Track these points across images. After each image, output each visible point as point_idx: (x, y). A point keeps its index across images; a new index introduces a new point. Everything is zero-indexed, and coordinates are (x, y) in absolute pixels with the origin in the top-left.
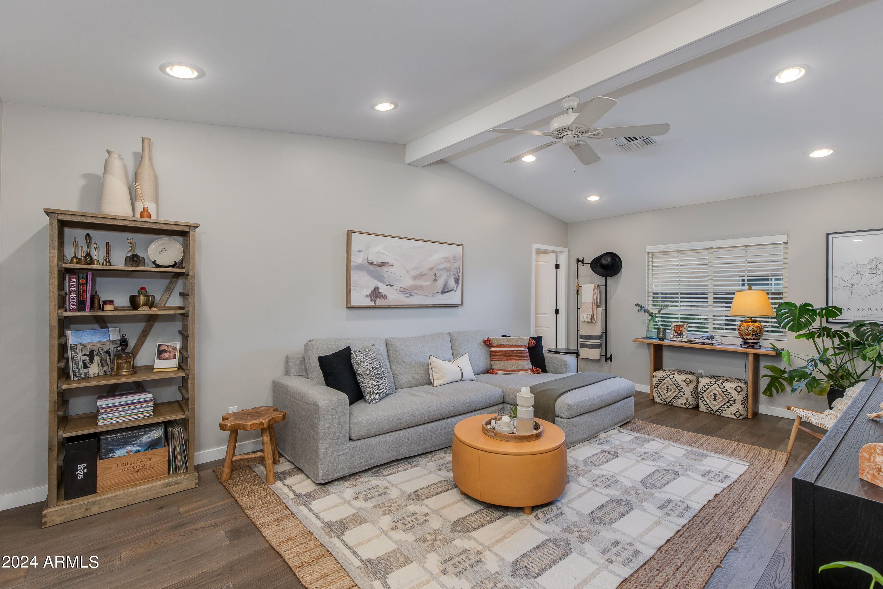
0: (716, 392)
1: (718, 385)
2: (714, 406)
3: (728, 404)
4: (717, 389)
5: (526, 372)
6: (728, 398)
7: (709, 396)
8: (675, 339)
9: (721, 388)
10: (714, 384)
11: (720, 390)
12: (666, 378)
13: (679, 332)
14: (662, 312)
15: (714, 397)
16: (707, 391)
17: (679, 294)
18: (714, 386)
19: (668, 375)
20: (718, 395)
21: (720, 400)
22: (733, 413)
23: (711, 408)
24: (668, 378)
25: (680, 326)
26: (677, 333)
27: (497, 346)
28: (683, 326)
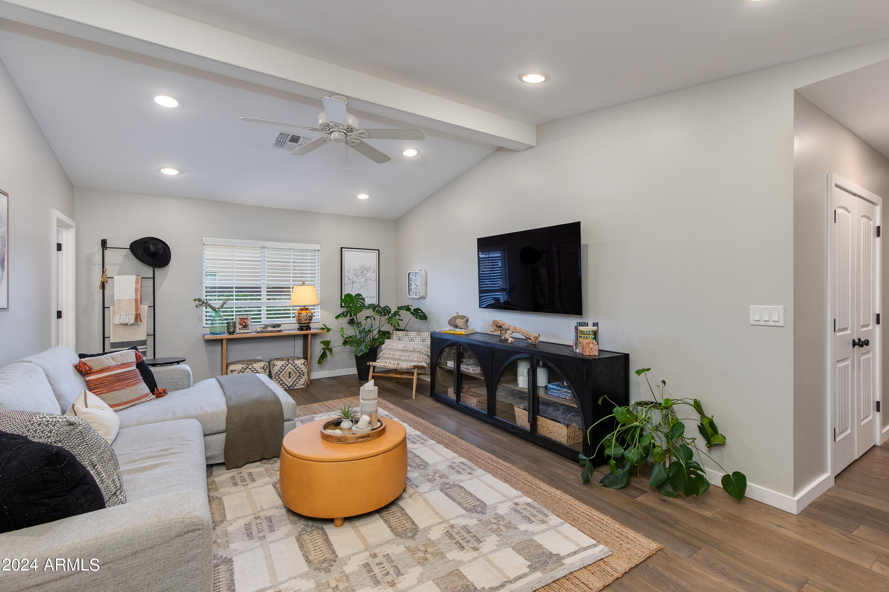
0: (290, 370)
1: (291, 364)
2: (289, 383)
3: (299, 378)
4: (291, 368)
5: (147, 398)
6: (299, 373)
7: (285, 375)
8: (242, 331)
9: (294, 366)
10: (288, 364)
11: (294, 368)
12: (246, 369)
13: (244, 324)
14: (225, 306)
15: (289, 375)
16: (283, 371)
17: (234, 288)
18: (288, 366)
19: (247, 366)
20: (292, 373)
21: (294, 376)
22: (303, 383)
23: (286, 385)
24: (248, 369)
25: (244, 319)
26: (242, 325)
27: (101, 371)
28: (247, 319)
